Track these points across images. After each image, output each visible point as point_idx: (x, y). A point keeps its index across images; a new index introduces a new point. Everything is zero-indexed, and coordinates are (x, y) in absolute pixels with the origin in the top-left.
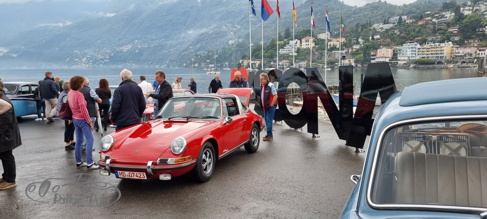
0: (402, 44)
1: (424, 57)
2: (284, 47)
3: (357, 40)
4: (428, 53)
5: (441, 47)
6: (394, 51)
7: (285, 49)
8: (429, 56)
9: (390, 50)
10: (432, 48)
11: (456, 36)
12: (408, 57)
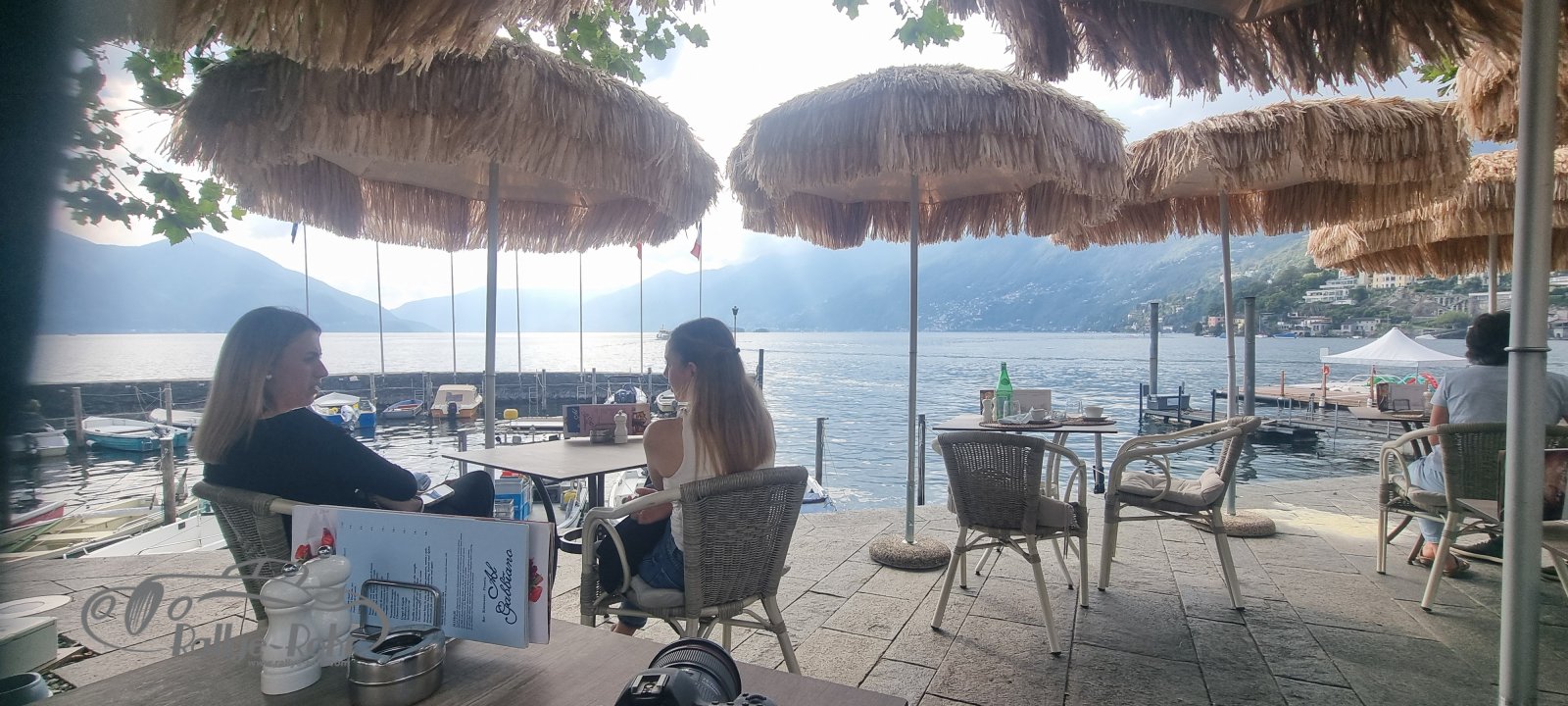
2: (1321, 287)
7: (1323, 292)
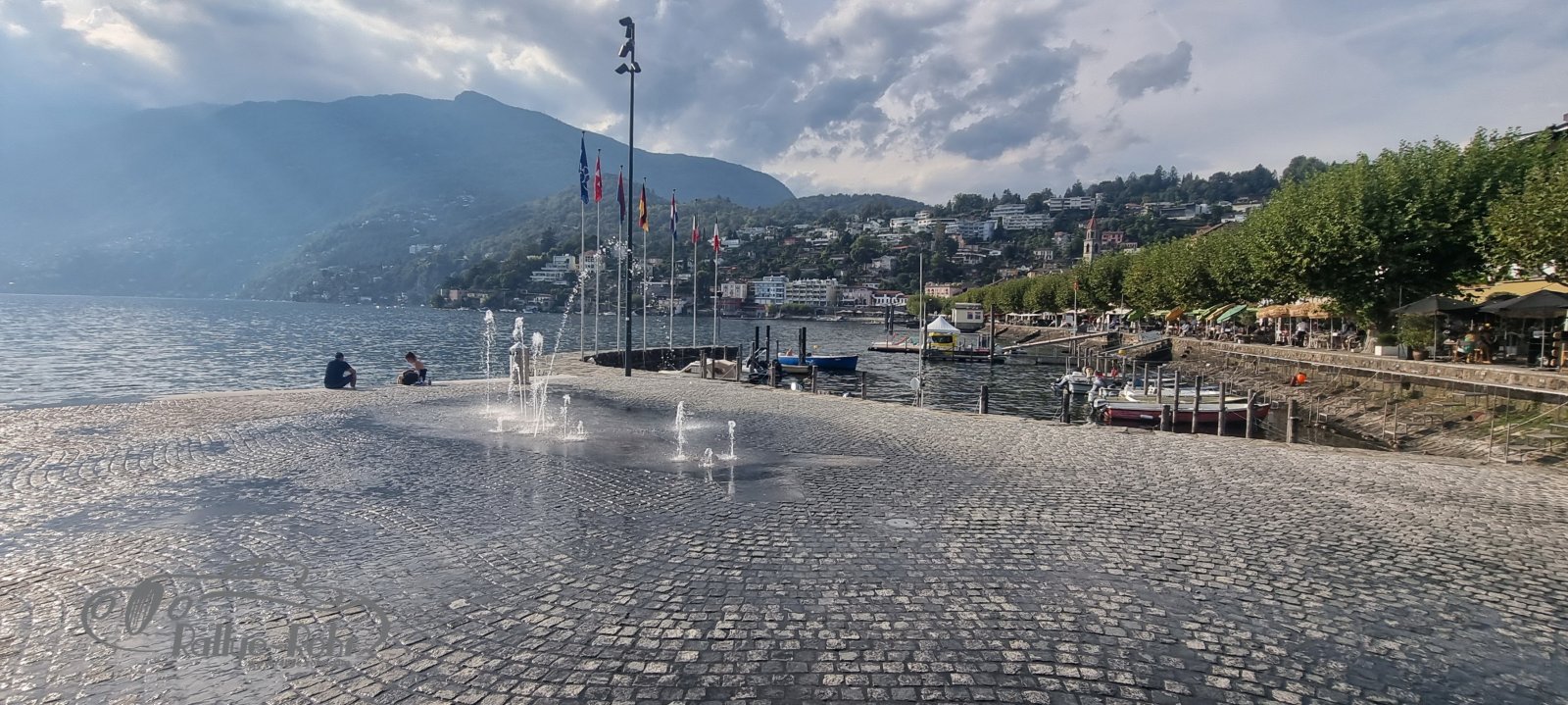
0: (760, 276)
1: (797, 302)
2: (542, 268)
3: (686, 265)
4: (802, 295)
5: (822, 287)
6: (748, 287)
7: (545, 273)
8: (804, 299)
9: (742, 285)
10: (808, 287)
11: (841, 268)
12: (772, 300)
